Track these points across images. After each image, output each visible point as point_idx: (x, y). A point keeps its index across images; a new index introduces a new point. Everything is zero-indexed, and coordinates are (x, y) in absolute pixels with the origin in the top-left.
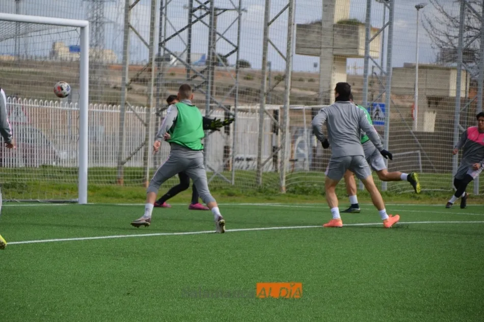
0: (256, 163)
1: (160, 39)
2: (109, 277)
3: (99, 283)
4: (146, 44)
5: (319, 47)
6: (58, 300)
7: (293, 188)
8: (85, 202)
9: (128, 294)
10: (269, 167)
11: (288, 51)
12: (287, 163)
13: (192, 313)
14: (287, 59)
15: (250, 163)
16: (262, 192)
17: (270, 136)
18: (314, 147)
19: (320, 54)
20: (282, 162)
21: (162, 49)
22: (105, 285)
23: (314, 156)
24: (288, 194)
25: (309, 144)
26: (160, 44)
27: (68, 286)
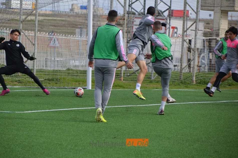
0: (179, 68)
1: (129, 3)
2: (104, 129)
3: (99, 132)
4: (122, 5)
5: (213, 6)
6: (79, 141)
7: (199, 81)
8: (90, 89)
9: (115, 138)
10: (186, 70)
11: (197, 8)
12: (196, 68)
13: (149, 148)
14: (197, 13)
15: (176, 67)
16: (182, 83)
17: (187, 53)
18: (210, 59)
19: (214, 10)
20: (193, 67)
21: (130, 8)
22: (103, 133)
23: (210, 64)
24: (196, 84)
25: (208, 58)
26: (129, 6)
27: (83, 133)
